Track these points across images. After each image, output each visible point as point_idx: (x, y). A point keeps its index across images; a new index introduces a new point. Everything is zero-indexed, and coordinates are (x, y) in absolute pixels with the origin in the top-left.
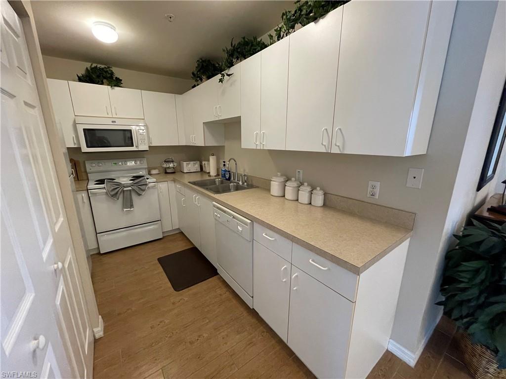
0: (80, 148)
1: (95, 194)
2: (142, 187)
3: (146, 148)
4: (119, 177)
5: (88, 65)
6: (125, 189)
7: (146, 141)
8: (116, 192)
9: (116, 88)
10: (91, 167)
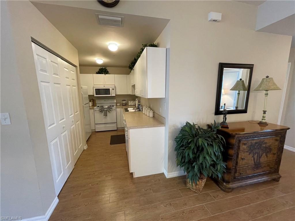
0: (94, 95)
1: (96, 110)
2: (110, 109)
3: (114, 95)
4: (105, 106)
5: (99, 68)
6: (105, 109)
7: (115, 93)
8: (102, 110)
9: (106, 75)
10: (97, 102)
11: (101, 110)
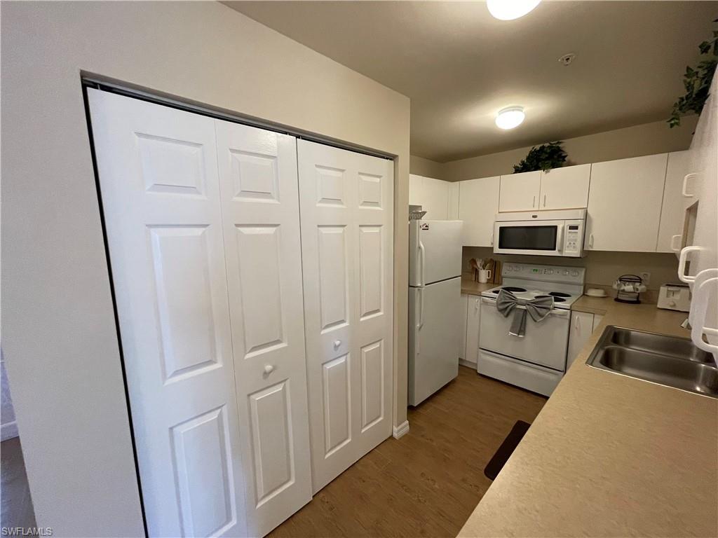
0: (492, 248)
1: (486, 303)
3: (576, 253)
6: (518, 307)
8: (507, 306)
9: (553, 171)
10: (506, 270)
11: (501, 307)
